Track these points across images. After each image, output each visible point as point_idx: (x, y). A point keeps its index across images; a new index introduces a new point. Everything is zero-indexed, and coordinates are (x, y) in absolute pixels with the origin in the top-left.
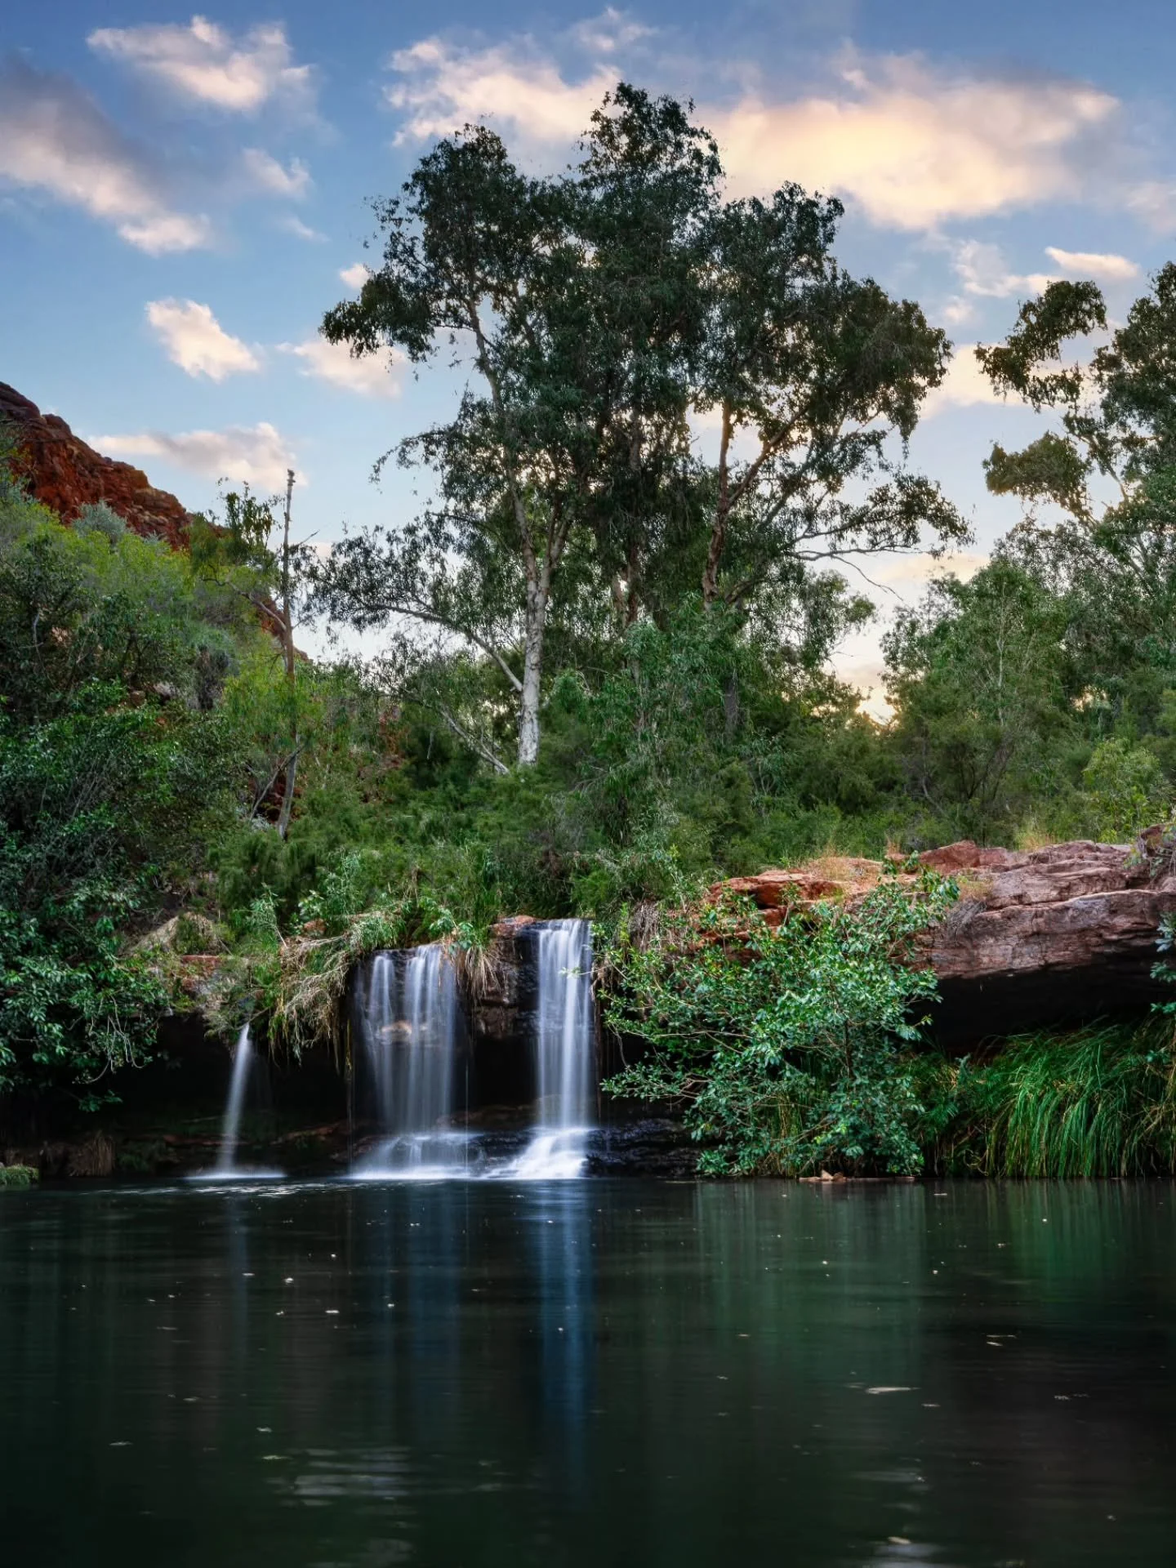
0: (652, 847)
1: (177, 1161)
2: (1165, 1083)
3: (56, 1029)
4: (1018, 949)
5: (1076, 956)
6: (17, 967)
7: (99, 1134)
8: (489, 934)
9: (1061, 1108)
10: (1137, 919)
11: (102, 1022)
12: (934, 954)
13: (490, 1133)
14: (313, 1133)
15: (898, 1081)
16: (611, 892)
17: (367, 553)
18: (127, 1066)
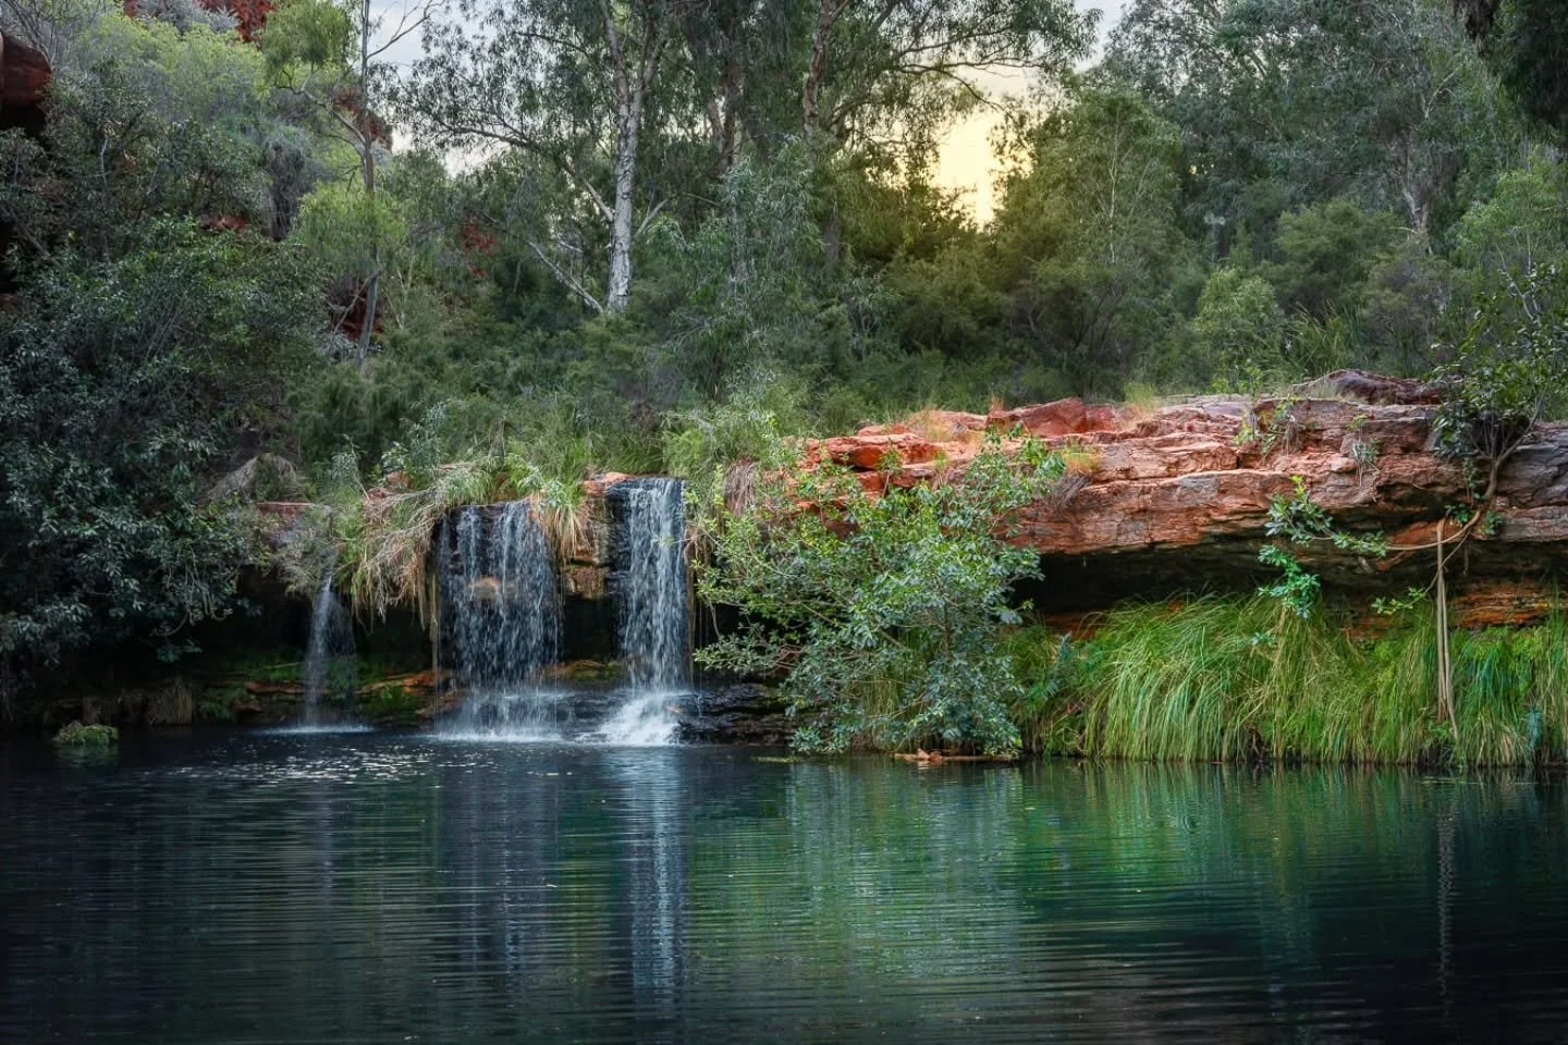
0: (748, 406)
1: (258, 709)
2: (1270, 664)
3: (133, 584)
4: (1123, 525)
5: (1183, 536)
6: (92, 519)
7: (178, 681)
8: (579, 491)
9: (1163, 689)
10: (1247, 501)
11: (180, 571)
12: (1038, 527)
13: (580, 693)
14: (399, 683)
15: (998, 661)
16: (704, 451)
17: (451, 73)
18: (207, 618)
